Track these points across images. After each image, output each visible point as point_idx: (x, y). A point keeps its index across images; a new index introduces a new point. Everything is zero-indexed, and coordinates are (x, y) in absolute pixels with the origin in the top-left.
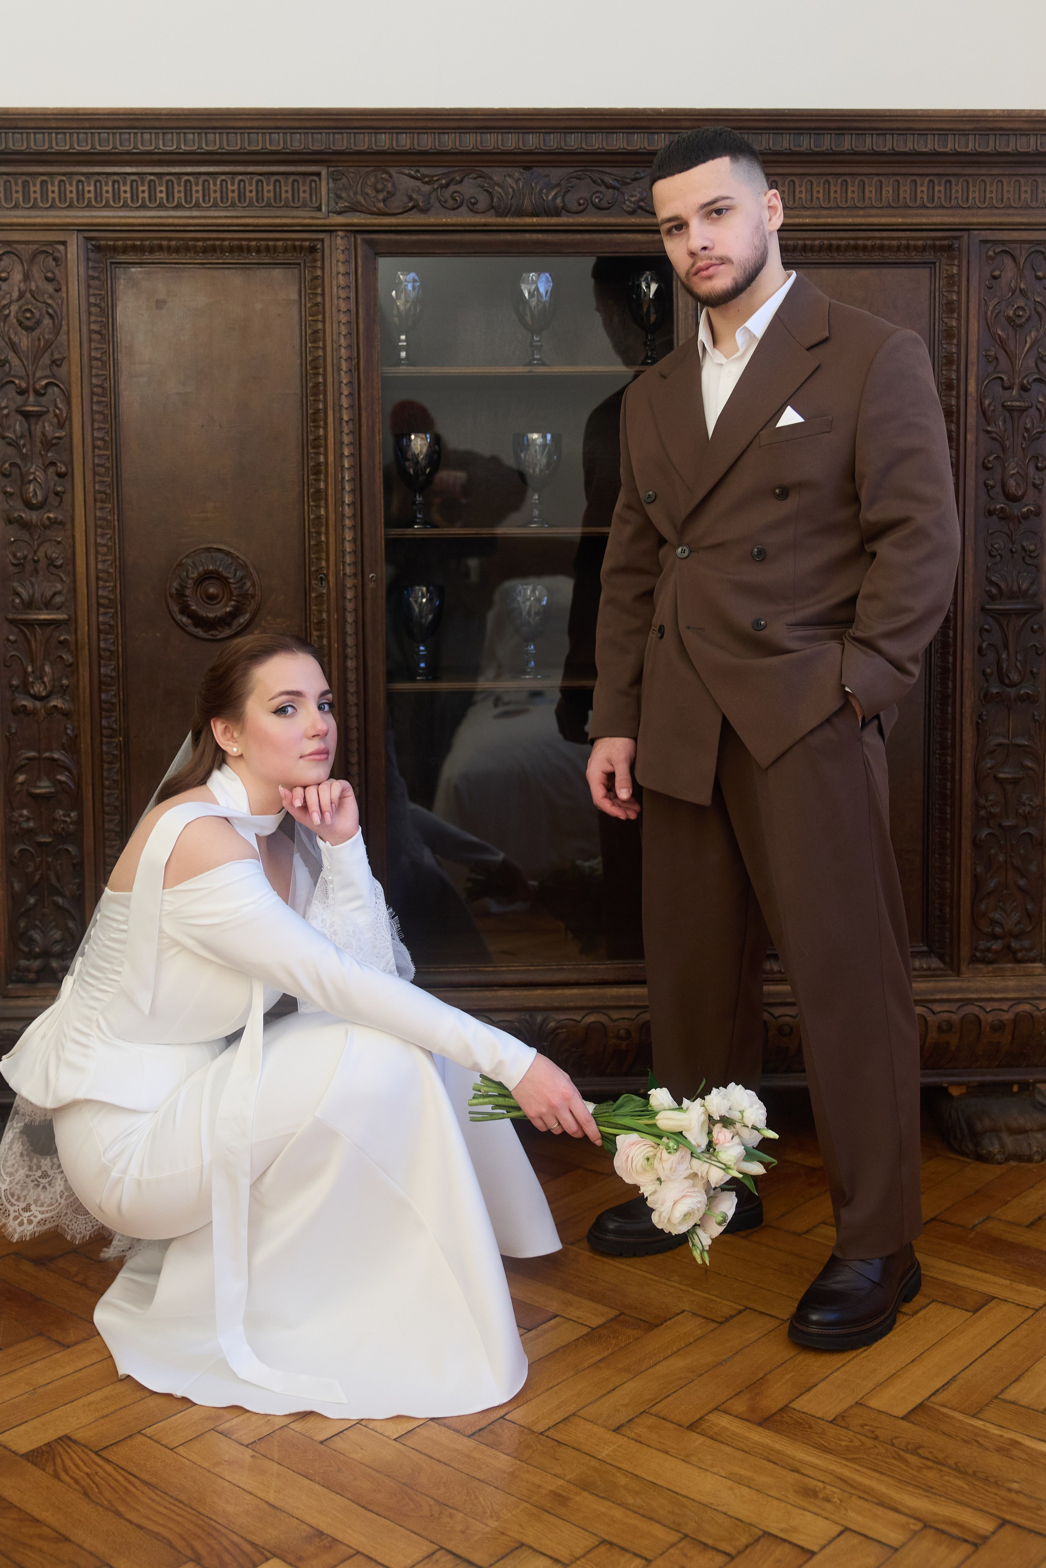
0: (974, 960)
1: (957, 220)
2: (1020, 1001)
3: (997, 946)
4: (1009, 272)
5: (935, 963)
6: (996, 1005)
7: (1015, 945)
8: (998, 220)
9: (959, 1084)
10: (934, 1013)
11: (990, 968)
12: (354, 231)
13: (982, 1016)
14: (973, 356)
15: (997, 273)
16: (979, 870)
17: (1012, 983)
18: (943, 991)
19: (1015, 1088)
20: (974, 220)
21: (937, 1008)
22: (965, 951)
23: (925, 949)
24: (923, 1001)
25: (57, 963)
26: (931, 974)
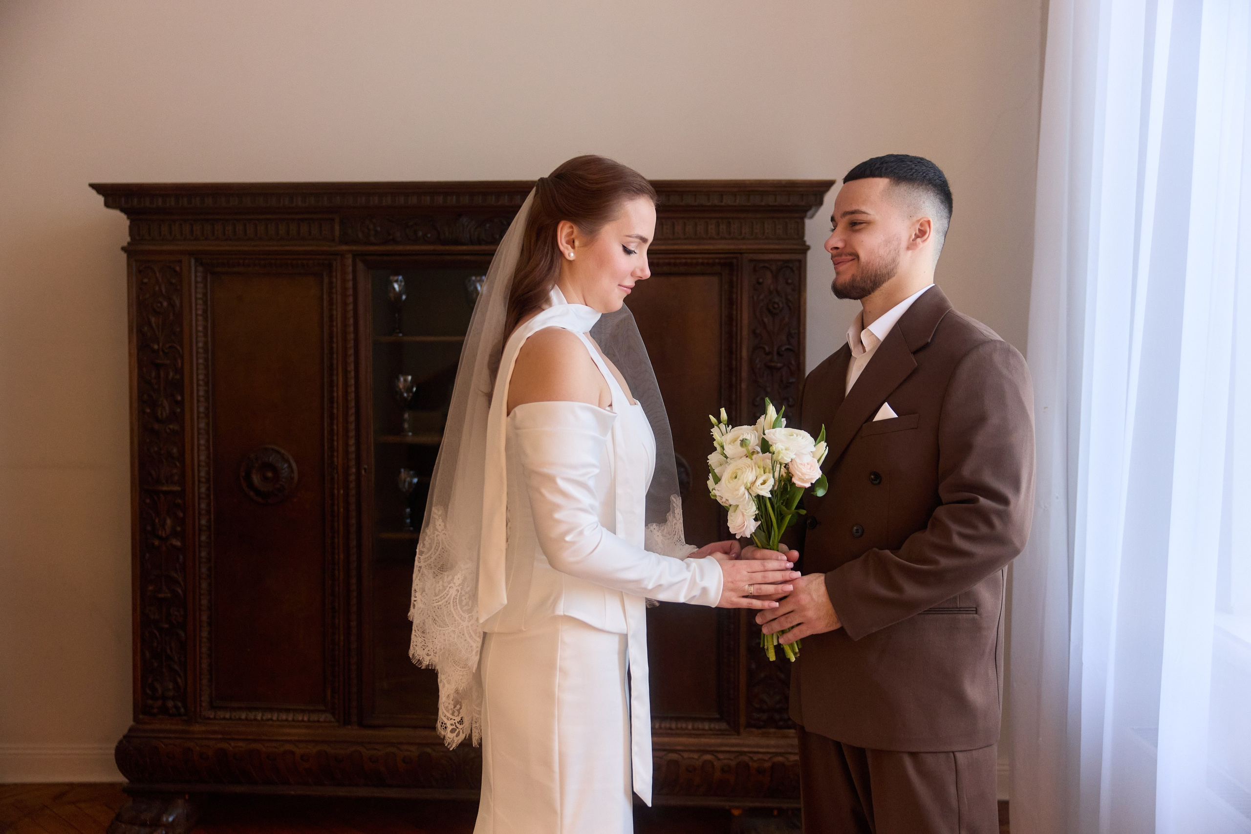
0: (749, 725)
1: (732, 247)
2: (777, 754)
3: (764, 716)
4: (769, 280)
5: (723, 726)
6: (761, 756)
7: (777, 716)
8: (759, 247)
9: (737, 808)
10: (719, 759)
11: (760, 731)
12: (356, 255)
13: (750, 764)
14: (745, 332)
15: (761, 280)
16: (753, 666)
17: (773, 742)
18: (726, 745)
19: (775, 813)
20: (744, 247)
21: (721, 756)
22: (743, 720)
23: (717, 716)
24: (712, 751)
25: (170, 704)
26: (721, 733)
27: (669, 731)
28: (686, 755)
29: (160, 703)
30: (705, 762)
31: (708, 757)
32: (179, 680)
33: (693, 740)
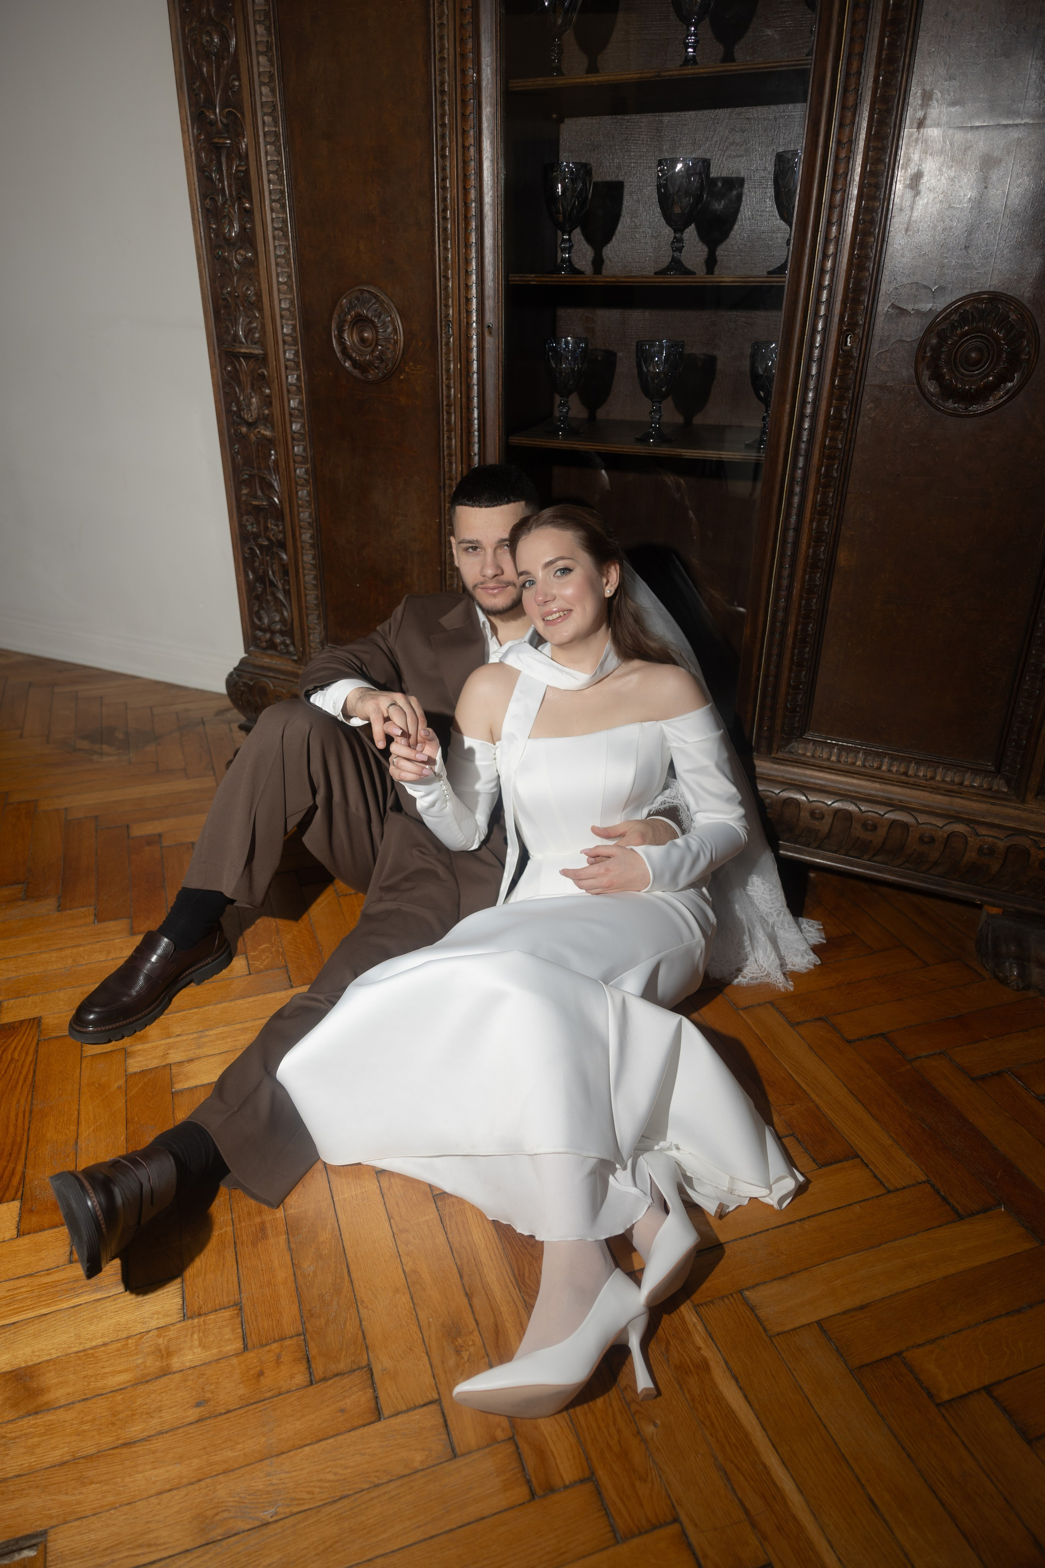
0: (1042, 792)
5: (999, 784)
9: (994, 905)
10: (978, 835)
13: (1033, 850)
18: (997, 815)
21: (983, 831)
23: (992, 768)
24: (968, 820)
25: (278, 639)
26: (991, 795)
27: (903, 778)
28: (922, 819)
29: (268, 636)
30: (952, 834)
31: (960, 828)
32: (286, 613)
33: (939, 798)
